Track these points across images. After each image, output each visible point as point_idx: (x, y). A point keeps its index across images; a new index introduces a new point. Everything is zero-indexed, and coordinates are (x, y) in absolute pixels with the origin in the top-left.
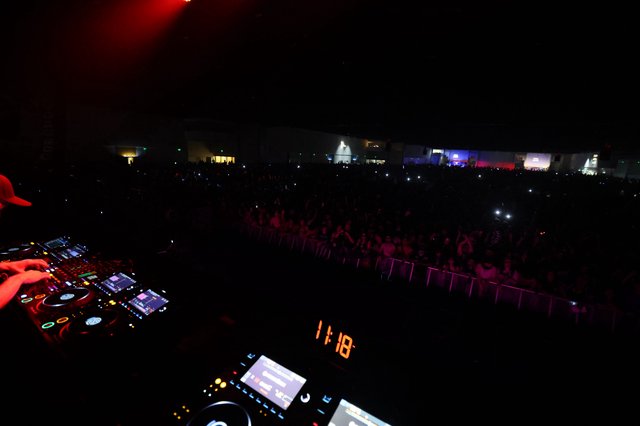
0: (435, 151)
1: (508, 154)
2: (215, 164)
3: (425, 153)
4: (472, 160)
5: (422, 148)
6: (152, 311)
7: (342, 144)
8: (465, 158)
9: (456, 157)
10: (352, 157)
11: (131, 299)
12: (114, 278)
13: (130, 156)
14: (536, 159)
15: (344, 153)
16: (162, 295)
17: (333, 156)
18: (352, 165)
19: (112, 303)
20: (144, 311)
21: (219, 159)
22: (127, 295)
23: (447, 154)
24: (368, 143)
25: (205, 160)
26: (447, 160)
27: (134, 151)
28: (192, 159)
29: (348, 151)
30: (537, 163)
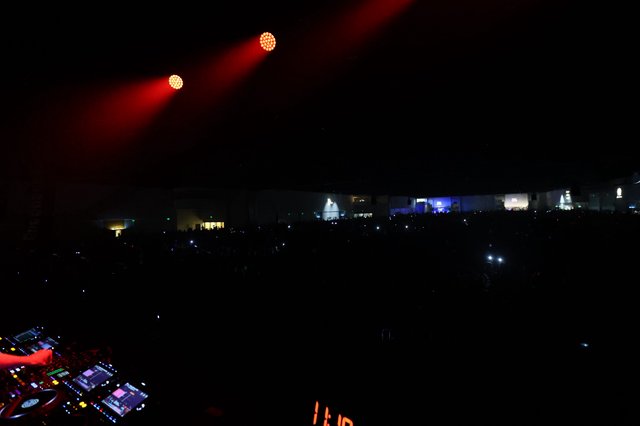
0: (419, 200)
1: (488, 196)
2: (205, 230)
3: (410, 203)
4: (455, 206)
5: (407, 198)
6: (128, 410)
7: (329, 202)
8: (448, 204)
9: (440, 205)
10: (340, 213)
11: (104, 397)
12: (88, 373)
13: (118, 229)
14: (514, 200)
15: (331, 210)
16: (142, 389)
17: (321, 214)
18: (340, 221)
19: (83, 405)
20: (118, 411)
21: (209, 226)
22: (101, 393)
23: (431, 202)
24: (354, 198)
25: (194, 228)
26: (431, 208)
27: (122, 223)
28: (182, 227)
29: (335, 207)
30: (516, 203)
